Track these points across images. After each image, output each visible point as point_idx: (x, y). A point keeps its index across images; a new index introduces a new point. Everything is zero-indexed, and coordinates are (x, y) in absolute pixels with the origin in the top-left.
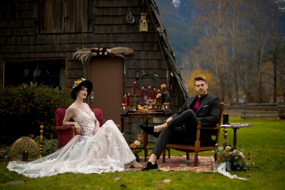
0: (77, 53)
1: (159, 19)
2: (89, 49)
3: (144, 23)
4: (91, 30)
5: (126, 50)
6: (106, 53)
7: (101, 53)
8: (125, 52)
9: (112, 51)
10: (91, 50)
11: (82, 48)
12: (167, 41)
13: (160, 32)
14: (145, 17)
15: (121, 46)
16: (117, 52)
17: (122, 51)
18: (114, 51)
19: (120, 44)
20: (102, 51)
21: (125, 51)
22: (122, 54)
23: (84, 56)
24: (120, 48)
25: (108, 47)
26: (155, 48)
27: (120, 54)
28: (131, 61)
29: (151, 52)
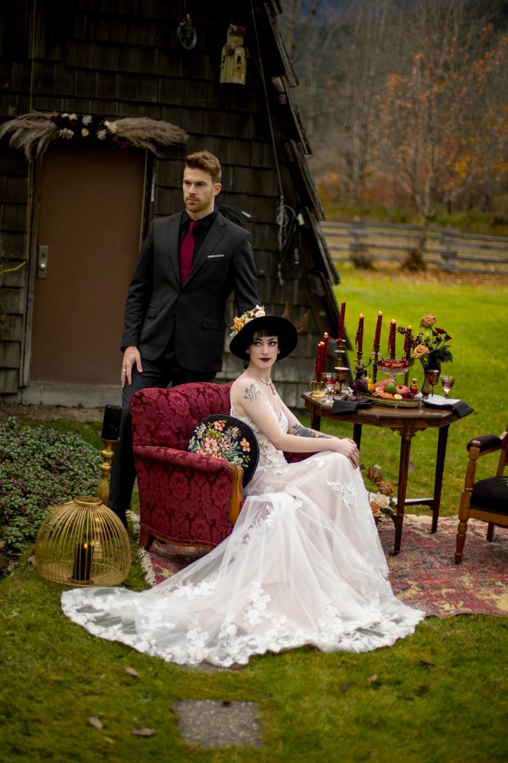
0: (13, 127)
1: (283, 51)
2: (49, 115)
3: (239, 58)
4: (56, 56)
5: (164, 130)
6: (101, 134)
7: (85, 132)
8: (160, 137)
9: (121, 130)
10: (53, 119)
11: (28, 112)
12: (299, 122)
13: (283, 90)
14: (241, 40)
15: (148, 115)
16: (134, 132)
17: (152, 132)
18: (128, 130)
19: (142, 109)
20: (88, 127)
21: (162, 133)
22: (152, 141)
23: (32, 136)
24: (144, 121)
25: (106, 113)
26: (249, 133)
27: (145, 140)
28: (172, 163)
29: (234, 141)
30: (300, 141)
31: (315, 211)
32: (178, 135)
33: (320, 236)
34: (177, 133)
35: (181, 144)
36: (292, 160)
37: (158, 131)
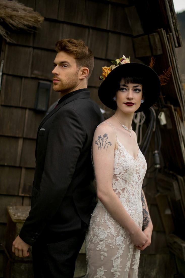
5: (15, 10)
8: (11, 17)
28: (23, 49)
29: (91, 31)
30: (171, 32)
31: (180, 110)
32: (32, 17)
33: (183, 137)
34: (31, 15)
35: (34, 28)
36: (160, 52)
37: (9, 11)
